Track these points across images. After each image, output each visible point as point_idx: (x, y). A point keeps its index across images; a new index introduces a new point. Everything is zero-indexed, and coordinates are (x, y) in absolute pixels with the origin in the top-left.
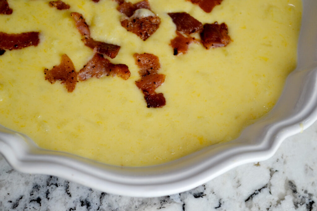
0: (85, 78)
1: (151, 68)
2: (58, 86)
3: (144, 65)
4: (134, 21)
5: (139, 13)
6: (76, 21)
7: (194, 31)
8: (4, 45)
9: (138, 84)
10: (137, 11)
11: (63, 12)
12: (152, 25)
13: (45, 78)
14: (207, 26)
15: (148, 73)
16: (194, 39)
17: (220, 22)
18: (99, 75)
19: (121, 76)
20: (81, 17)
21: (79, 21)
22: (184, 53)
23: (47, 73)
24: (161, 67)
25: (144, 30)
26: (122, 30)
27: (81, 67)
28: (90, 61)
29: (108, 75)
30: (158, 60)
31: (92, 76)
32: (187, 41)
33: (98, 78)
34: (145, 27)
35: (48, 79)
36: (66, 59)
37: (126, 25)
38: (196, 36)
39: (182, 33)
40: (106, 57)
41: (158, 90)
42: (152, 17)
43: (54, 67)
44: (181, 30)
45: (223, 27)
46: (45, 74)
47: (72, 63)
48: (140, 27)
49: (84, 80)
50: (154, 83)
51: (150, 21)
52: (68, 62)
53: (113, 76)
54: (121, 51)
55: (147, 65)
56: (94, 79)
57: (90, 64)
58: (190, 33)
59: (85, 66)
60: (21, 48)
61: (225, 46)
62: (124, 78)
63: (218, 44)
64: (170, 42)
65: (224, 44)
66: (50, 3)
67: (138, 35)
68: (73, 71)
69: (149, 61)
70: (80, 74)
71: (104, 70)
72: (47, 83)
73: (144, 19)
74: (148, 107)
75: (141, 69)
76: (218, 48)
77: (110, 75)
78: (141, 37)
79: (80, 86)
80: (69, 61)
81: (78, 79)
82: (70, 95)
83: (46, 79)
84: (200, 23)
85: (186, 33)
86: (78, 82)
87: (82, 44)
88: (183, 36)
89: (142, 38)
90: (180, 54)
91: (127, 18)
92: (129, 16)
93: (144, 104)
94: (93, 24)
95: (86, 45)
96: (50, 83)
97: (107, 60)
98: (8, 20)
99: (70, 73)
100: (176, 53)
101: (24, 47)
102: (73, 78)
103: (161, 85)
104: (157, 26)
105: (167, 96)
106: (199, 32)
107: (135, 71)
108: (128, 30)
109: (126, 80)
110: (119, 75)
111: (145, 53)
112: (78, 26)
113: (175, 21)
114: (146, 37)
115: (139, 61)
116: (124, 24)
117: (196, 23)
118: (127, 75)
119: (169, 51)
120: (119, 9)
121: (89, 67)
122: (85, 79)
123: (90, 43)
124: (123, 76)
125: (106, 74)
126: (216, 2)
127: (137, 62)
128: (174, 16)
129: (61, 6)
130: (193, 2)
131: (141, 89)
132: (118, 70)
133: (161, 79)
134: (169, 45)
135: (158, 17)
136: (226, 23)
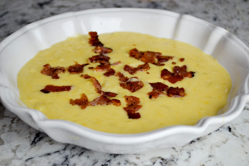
0: (93, 104)
1: (135, 103)
2: (77, 107)
3: (130, 101)
4: (128, 83)
5: (131, 80)
6: (94, 82)
7: (163, 90)
8: (50, 89)
9: (125, 109)
11: (88, 79)
12: (138, 86)
13: (69, 103)
14: (171, 88)
15: (132, 105)
16: (163, 93)
17: (180, 87)
18: (102, 104)
20: (97, 80)
22: (156, 98)
23: (71, 101)
24: (140, 103)
25: (133, 87)
26: (121, 88)
28: (98, 98)
29: (107, 104)
30: (139, 100)
31: (98, 104)
34: (134, 86)
35: (71, 103)
36: (84, 96)
37: (123, 85)
38: (165, 92)
40: (108, 97)
41: (136, 112)
42: (138, 82)
43: (76, 99)
44: (155, 90)
46: (70, 101)
47: (87, 98)
48: (131, 86)
49: (92, 106)
50: (135, 108)
51: (137, 84)
52: (85, 97)
53: (110, 104)
54: (117, 96)
55: (132, 101)
56: (99, 106)
57: (98, 99)
58: (161, 91)
59: (94, 100)
60: (60, 92)
62: (116, 105)
63: (178, 96)
65: (181, 96)
66: (81, 75)
67: (129, 90)
68: (87, 100)
69: (134, 99)
71: (105, 102)
72: (71, 105)
73: (134, 82)
74: (129, 118)
75: (128, 103)
76: (179, 98)
77: (109, 104)
78: (130, 91)
79: (89, 108)
81: (89, 104)
82: (83, 110)
83: (70, 103)
84: (167, 86)
85: (158, 91)
86: (89, 105)
87: (95, 92)
89: (131, 92)
90: (153, 98)
91: (123, 82)
92: (125, 82)
93: (127, 117)
94: (104, 85)
95: (98, 92)
96: (72, 105)
97: (108, 99)
98: (56, 81)
99: (85, 101)
100: (150, 97)
101: (61, 91)
102: (86, 103)
103: (139, 110)
104: (142, 87)
105: (141, 114)
106: (166, 91)
107: (124, 104)
108: (124, 88)
109: (118, 106)
110: (114, 103)
111: (131, 96)
112: (94, 84)
113: (152, 86)
114: (134, 91)
115: (127, 99)
116: (121, 85)
118: (118, 104)
119: (148, 97)
120: (120, 80)
122: (94, 105)
123: (99, 92)
124: (116, 104)
125: (106, 104)
126: (178, 80)
127: (126, 100)
128: (152, 84)
129: (87, 77)
130: (164, 79)
131: (126, 111)
132: (113, 101)
133: (140, 107)
134: (147, 94)
135: (142, 82)
136: (183, 88)
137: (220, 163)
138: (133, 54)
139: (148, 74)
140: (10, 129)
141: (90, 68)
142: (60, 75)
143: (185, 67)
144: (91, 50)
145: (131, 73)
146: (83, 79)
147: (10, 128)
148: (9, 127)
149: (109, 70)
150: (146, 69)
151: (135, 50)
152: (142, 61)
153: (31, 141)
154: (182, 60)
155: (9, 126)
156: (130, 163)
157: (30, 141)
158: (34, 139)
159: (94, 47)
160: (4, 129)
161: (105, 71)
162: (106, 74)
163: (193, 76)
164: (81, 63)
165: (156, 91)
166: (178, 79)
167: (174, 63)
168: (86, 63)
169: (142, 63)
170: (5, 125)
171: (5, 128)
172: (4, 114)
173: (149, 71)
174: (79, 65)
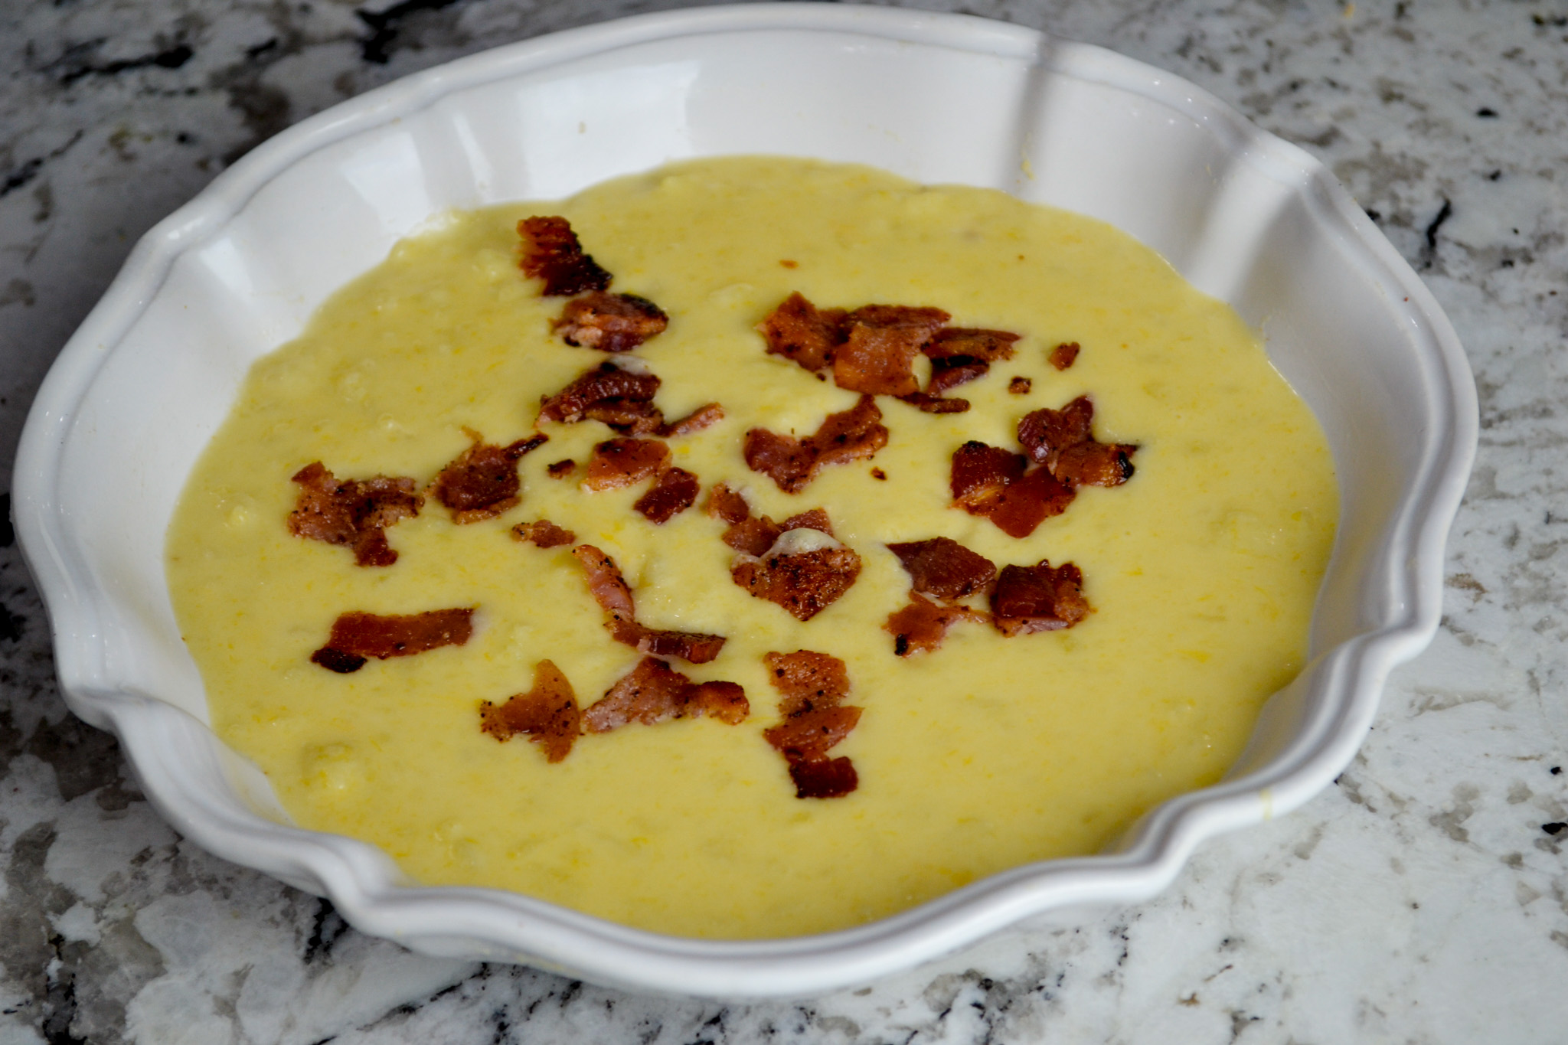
0: (606, 724)
1: (820, 693)
2: (522, 749)
3: (796, 684)
4: (773, 564)
5: (789, 542)
6: (590, 574)
7: (968, 588)
8: (365, 645)
9: (773, 736)
10: (783, 538)
11: (556, 551)
12: (830, 574)
13: (480, 729)
14: (1011, 571)
15: (808, 706)
16: (966, 609)
17: (1056, 562)
18: (652, 714)
19: (718, 714)
20: (607, 561)
21: (598, 572)
22: (930, 649)
23: (489, 714)
24: (851, 688)
25: (806, 590)
26: (740, 595)
27: (598, 694)
28: (625, 679)
29: (678, 717)
30: (844, 670)
31: (628, 720)
32: (942, 615)
33: (646, 723)
34: (809, 582)
35: (491, 729)
36: (549, 674)
37: (748, 577)
38: (977, 602)
40: (678, 666)
41: (834, 753)
42: (830, 551)
43: (512, 698)
44: (926, 590)
45: (1070, 575)
46: (483, 715)
47: (566, 684)
48: (793, 581)
49: (602, 731)
50: (825, 730)
51: (823, 562)
52: (556, 680)
53: (695, 715)
54: (726, 651)
55: (807, 685)
56: (637, 729)
57: (626, 685)
58: (955, 598)
59: (608, 693)
60: (415, 653)
61: (1068, 627)
62: (727, 719)
63: (1046, 623)
64: (885, 620)
65: (1064, 620)
66: (514, 529)
67: (785, 606)
68: (568, 704)
69: (814, 672)
70: (591, 714)
71: (667, 701)
72: (487, 741)
73: (806, 556)
74: (801, 795)
75: (786, 697)
76: (1046, 634)
77: (685, 714)
78: (792, 611)
79: (586, 750)
80: (559, 678)
81: (583, 727)
82: (557, 769)
83: (484, 731)
84: (989, 563)
85: (941, 596)
86: (582, 734)
87: (604, 637)
88: (933, 605)
89: (796, 615)
90: (917, 652)
91: (751, 559)
92: (759, 555)
93: (787, 788)
94: (644, 582)
95: (618, 637)
96: (497, 741)
97: (680, 676)
98: (382, 579)
99: (559, 711)
100: (901, 648)
101: (425, 649)
102: (566, 724)
103: (845, 737)
104: (850, 577)
105: (861, 767)
106: (984, 590)
107: (767, 701)
108: (754, 595)
109: (734, 724)
110: (711, 711)
111: (801, 651)
112: (595, 586)
113: (907, 566)
114: (810, 610)
115: (780, 673)
116: (741, 575)
117: (979, 564)
118: (737, 711)
119: (884, 643)
120: (728, 539)
121: (620, 695)
122: (609, 728)
123: (628, 632)
124: (725, 712)
125: (673, 712)
126: (1047, 506)
127: (776, 679)
128: (906, 552)
129: (548, 537)
130: (972, 510)
131: (780, 750)
132: (709, 696)
133: (848, 718)
134: (884, 627)
135: (852, 551)
136: (1076, 565)
137: (1279, 980)
138: (787, 340)
139: (878, 483)
140: (174, 873)
141: (560, 468)
142: (400, 532)
143: (1083, 407)
144: (543, 329)
145: (789, 486)
146: (525, 550)
147: (175, 865)
148: (167, 860)
149: (665, 478)
150: (868, 451)
151: (797, 307)
152: (841, 384)
153: (304, 939)
154: (1066, 356)
155: (168, 854)
156: (822, 1023)
157: (297, 940)
158: (314, 922)
159: (556, 306)
160: (145, 879)
161: (640, 486)
162: (651, 510)
163: (1129, 472)
164: (501, 433)
165: (930, 596)
166: (1046, 500)
167: (1020, 385)
168: (527, 434)
169: (843, 401)
170: (147, 850)
171: (146, 868)
172: (122, 780)
173: (883, 459)
174: (493, 451)
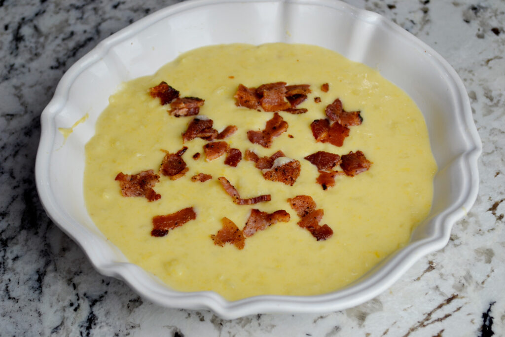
0: (250, 233)
1: (308, 208)
2: (229, 247)
3: (300, 207)
4: (276, 170)
5: (278, 162)
6: (224, 186)
7: (334, 165)
8: (165, 226)
9: (301, 224)
10: (276, 161)
11: (208, 182)
12: (294, 169)
13: (214, 244)
14: (344, 157)
15: (306, 213)
16: (337, 172)
17: (354, 151)
18: (262, 227)
19: (282, 220)
20: (228, 181)
21: (227, 185)
22: (333, 186)
23: (215, 239)
24: (316, 204)
25: (288, 176)
26: (269, 182)
27: (244, 225)
28: (249, 217)
29: (270, 225)
30: (312, 199)
31: (256, 231)
32: (332, 175)
33: (262, 230)
35: (217, 244)
36: (225, 221)
37: (269, 176)
38: (338, 168)
39: (324, 170)
41: (321, 224)
42: (291, 162)
43: (218, 232)
44: (322, 168)
45: (359, 154)
46: (213, 240)
47: (233, 224)
48: (284, 174)
49: (251, 236)
50: (315, 218)
51: (291, 166)
53: (275, 223)
55: (303, 206)
56: (260, 232)
57: (251, 220)
58: (332, 168)
59: (246, 224)
60: (182, 225)
61: (367, 170)
62: (285, 221)
63: (361, 169)
64: (316, 181)
65: (366, 168)
66: (192, 178)
67: (284, 182)
68: (237, 230)
69: (304, 202)
70: (245, 231)
71: (264, 222)
72: (217, 248)
73: (285, 166)
74: (318, 240)
75: (298, 211)
76: (362, 173)
77: (272, 224)
78: (287, 183)
79: (249, 242)
80: (230, 222)
81: (245, 236)
82: (243, 251)
84: (338, 155)
85: (327, 169)
86: (246, 238)
88: (327, 173)
89: (288, 185)
90: (329, 188)
91: (268, 170)
92: (270, 168)
93: (313, 239)
96: (221, 247)
97: (264, 212)
98: (160, 204)
99: (235, 232)
100: (325, 188)
101: (184, 223)
102: (239, 236)
103: (322, 218)
104: (298, 169)
105: (331, 225)
106: (339, 164)
108: (273, 181)
109: (287, 222)
111: (297, 196)
112: (226, 191)
113: (313, 163)
114: (292, 182)
115: (294, 205)
116: (267, 176)
117: (333, 157)
118: (287, 218)
119: (319, 187)
120: (257, 167)
121: (251, 223)
122: (252, 234)
124: (284, 219)
125: (268, 224)
126: (343, 135)
127: (293, 207)
128: (309, 158)
129: (204, 178)
130: (323, 141)
131: (305, 228)
132: (277, 216)
133: (320, 213)
134: (316, 183)
135: (298, 161)
136: (360, 150)
138: (244, 99)
139: (291, 139)
141: (196, 156)
142: (157, 188)
143: (338, 102)
145: (266, 145)
146: (198, 184)
149: (231, 152)
150: (284, 129)
151: (242, 89)
152: (266, 110)
154: (325, 87)
161: (223, 157)
162: (231, 163)
163: (362, 120)
164: (174, 149)
166: (342, 133)
167: (317, 100)
168: (180, 148)
169: (269, 116)
173: (290, 131)
174: (172, 155)
